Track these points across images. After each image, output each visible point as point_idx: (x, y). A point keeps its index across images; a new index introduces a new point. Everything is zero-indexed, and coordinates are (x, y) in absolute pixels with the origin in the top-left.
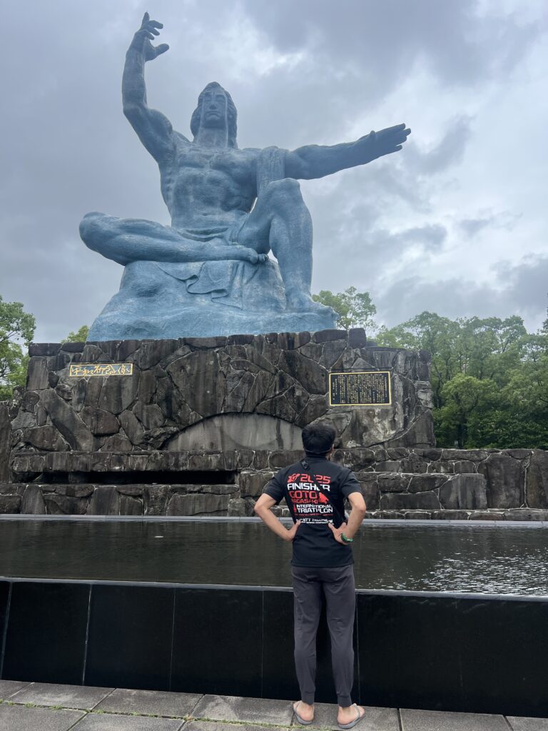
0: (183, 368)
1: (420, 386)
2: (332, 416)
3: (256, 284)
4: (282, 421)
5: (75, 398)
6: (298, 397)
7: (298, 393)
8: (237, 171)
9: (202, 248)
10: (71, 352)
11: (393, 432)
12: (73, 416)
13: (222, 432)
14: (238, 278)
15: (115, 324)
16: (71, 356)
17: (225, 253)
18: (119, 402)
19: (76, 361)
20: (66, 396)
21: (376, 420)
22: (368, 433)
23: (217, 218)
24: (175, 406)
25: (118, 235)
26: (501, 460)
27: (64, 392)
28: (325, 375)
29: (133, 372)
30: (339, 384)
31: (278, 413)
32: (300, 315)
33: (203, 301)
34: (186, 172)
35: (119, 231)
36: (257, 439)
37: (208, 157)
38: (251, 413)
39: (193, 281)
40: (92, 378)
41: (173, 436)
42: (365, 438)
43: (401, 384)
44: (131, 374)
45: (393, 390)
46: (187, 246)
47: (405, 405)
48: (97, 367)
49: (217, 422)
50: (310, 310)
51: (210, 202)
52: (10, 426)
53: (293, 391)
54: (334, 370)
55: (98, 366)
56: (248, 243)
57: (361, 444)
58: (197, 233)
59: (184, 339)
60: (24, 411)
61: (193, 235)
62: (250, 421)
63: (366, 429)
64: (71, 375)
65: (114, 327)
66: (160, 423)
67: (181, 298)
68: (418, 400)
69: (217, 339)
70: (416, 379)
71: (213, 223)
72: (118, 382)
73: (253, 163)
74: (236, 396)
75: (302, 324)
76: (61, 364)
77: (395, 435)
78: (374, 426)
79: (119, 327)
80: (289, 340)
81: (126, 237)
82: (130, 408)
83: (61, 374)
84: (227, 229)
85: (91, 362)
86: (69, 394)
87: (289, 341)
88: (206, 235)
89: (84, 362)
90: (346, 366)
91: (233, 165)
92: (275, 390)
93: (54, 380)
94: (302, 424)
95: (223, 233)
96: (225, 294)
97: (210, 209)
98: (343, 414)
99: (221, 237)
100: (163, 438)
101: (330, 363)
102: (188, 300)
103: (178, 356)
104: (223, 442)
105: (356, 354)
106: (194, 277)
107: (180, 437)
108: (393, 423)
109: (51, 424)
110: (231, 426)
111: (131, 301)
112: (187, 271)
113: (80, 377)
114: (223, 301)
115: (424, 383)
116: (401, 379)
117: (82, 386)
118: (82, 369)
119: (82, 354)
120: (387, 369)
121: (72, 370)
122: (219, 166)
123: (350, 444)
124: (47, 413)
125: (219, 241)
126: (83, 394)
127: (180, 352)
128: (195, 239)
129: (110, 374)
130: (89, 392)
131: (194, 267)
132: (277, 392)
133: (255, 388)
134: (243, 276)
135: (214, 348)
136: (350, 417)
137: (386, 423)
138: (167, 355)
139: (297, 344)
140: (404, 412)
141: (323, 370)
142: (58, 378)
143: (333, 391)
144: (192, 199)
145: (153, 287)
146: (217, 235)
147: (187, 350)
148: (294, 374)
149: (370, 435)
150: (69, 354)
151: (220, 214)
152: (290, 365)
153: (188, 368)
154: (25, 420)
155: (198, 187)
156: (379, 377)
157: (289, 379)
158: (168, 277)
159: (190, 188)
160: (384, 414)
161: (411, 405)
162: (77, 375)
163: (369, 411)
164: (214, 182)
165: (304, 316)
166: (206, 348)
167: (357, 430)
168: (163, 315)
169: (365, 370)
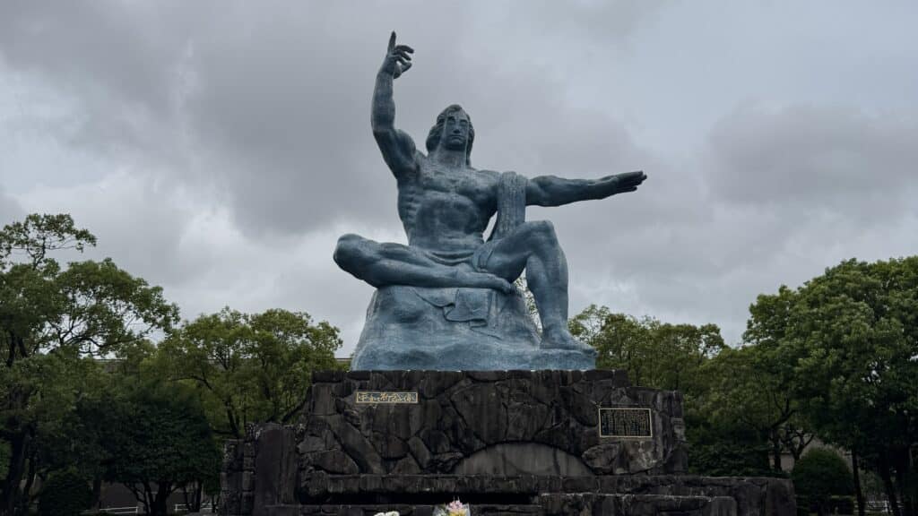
0: (466, 398)
1: (676, 423)
2: (603, 447)
3: (508, 313)
4: (558, 451)
5: (363, 424)
6: (573, 429)
7: (572, 425)
8: (480, 197)
9: (453, 275)
10: (357, 380)
11: (654, 461)
12: (363, 441)
13: (504, 459)
14: (493, 308)
15: (391, 352)
16: (357, 384)
17: (476, 280)
18: (408, 429)
19: (362, 388)
20: (355, 422)
21: (640, 450)
22: (633, 462)
23: (461, 241)
24: (461, 434)
25: (379, 260)
26: (747, 486)
27: (352, 417)
28: (595, 409)
29: (419, 401)
30: (607, 418)
31: (555, 441)
32: (566, 352)
33: (463, 330)
34: (433, 196)
35: (378, 257)
36: (537, 464)
37: (453, 181)
38: (529, 442)
39: (449, 309)
40: (379, 405)
41: (459, 461)
42: (632, 466)
43: (661, 420)
44: (416, 402)
45: (654, 425)
46: (439, 271)
47: (664, 438)
48: (383, 395)
49: (499, 449)
50: (574, 348)
51: (454, 226)
52: (297, 450)
53: (568, 423)
54: (603, 406)
55: (385, 393)
56: (499, 272)
57: (628, 470)
58: (444, 257)
59: (467, 372)
60: (312, 435)
61: (441, 259)
62: (529, 448)
63: (632, 458)
64: (358, 402)
65: (390, 355)
66: (447, 449)
67: (441, 326)
68: (674, 434)
69: (497, 372)
70: (671, 416)
71: (458, 247)
72: (405, 409)
73: (495, 189)
74: (517, 426)
75: (568, 361)
76: (348, 391)
77: (657, 464)
78: (639, 455)
79: (395, 355)
80: (563, 376)
81: (386, 263)
82: (417, 434)
83: (348, 400)
84: (472, 254)
85: (378, 389)
86: (358, 419)
87: (563, 379)
88: (452, 259)
89: (370, 389)
90: (614, 403)
91: (478, 191)
92: (552, 422)
93: (342, 406)
94: (577, 454)
95: (470, 258)
96: (483, 324)
97: (455, 233)
98: (613, 445)
99: (467, 262)
100: (451, 463)
101: (599, 399)
102: (448, 328)
103: (462, 387)
104: (505, 467)
105: (622, 393)
106: (452, 305)
107: (466, 462)
108: (655, 454)
109: (339, 447)
110: (513, 453)
111: (393, 326)
112: (443, 299)
113: (368, 404)
114: (481, 330)
115: (678, 419)
116: (660, 415)
117: (370, 412)
118: (369, 395)
119: (368, 382)
120: (648, 406)
121: (358, 397)
122: (465, 192)
123: (619, 471)
124: (335, 437)
125: (466, 266)
126: (372, 420)
127: (463, 383)
128: (443, 263)
129: (396, 402)
130: (378, 419)
131: (449, 294)
132: (554, 424)
133: (533, 419)
134: (497, 305)
135: (495, 381)
136: (618, 447)
137: (649, 454)
138: (450, 386)
139: (570, 381)
140: (664, 444)
141: (594, 405)
142: (345, 403)
143: (602, 424)
144: (438, 222)
145: (414, 314)
146: (464, 259)
147: (470, 382)
148: (568, 408)
149: (636, 463)
150: (354, 381)
151: (464, 237)
152: (565, 400)
153: (472, 399)
154: (314, 444)
155: (444, 211)
156: (641, 413)
157: (564, 412)
158: (426, 304)
159: (437, 212)
160: (647, 446)
161: (670, 438)
162: (363, 402)
163: (634, 442)
164: (460, 207)
165: (570, 354)
166: (487, 381)
167: (625, 458)
168: (433, 344)
169: (630, 406)
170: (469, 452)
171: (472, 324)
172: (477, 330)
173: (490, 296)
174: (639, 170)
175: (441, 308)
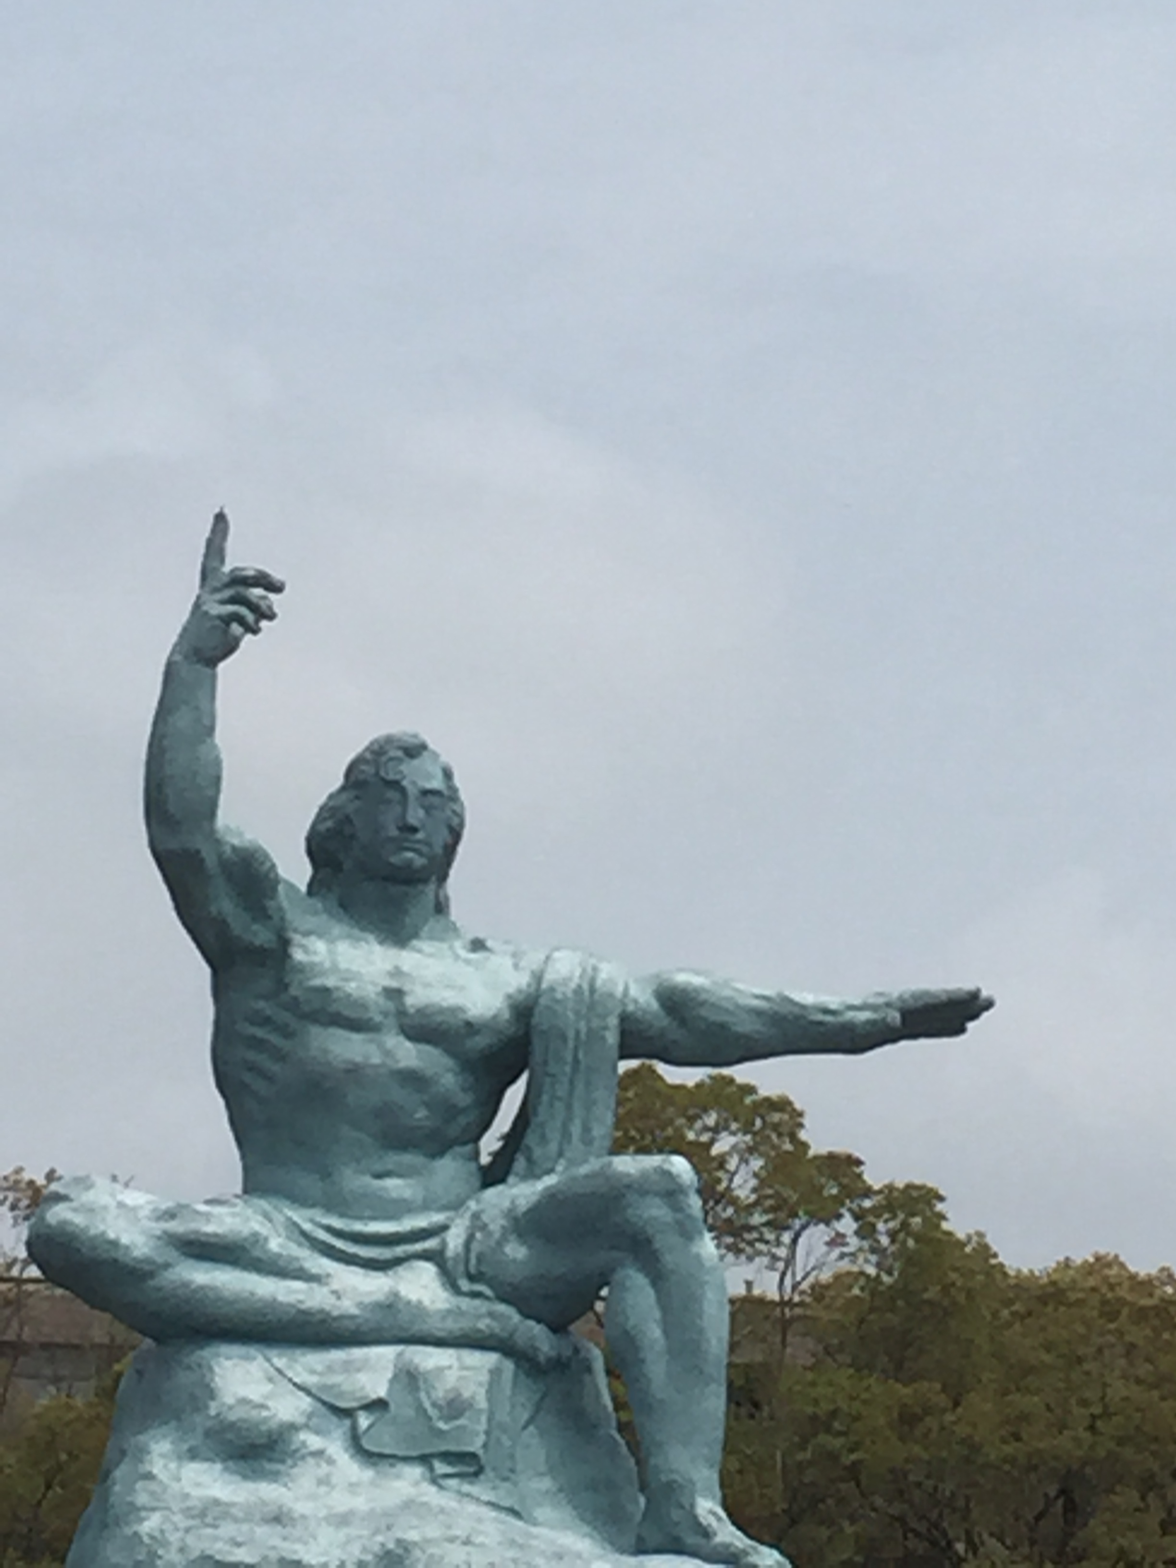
8: (477, 1042)
9: (387, 1307)
14: (503, 1418)
17: (454, 1325)
23: (412, 1187)
34: (329, 1042)
35: (168, 1255)
37: (394, 995)
39: (372, 1417)
51: (397, 1139)
58: (357, 1239)
61: (352, 1248)
67: (347, 1469)
71: (403, 1206)
81: (192, 1275)
84: (445, 1227)
88: (384, 1249)
95: (436, 1243)
96: (473, 1467)
97: (393, 1159)
99: (428, 1256)
102: (365, 1477)
106: (379, 1406)
112: (354, 1385)
114: (465, 1485)
122: (427, 1032)
125: (426, 1273)
134: (515, 1407)
146: (419, 1248)
158: (305, 1400)
171: (441, 1468)
172: (453, 1483)
173: (496, 1373)
174: (968, 986)
175: (347, 1413)
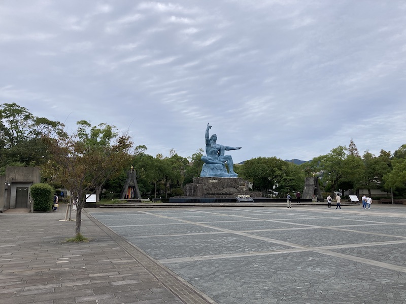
2: (239, 188)
4: (234, 188)
6: (236, 185)
10: (210, 178)
22: (243, 190)
24: (223, 186)
26: (257, 193)
27: (209, 183)
36: (232, 190)
38: (231, 187)
39: (217, 167)
44: (217, 181)
45: (245, 185)
49: (227, 188)
50: (235, 174)
56: (223, 162)
66: (221, 188)
67: (217, 170)
70: (248, 184)
73: (220, 148)
74: (229, 185)
79: (213, 175)
81: (209, 160)
82: (218, 186)
87: (235, 179)
105: (242, 181)
107: (223, 190)
108: (246, 189)
120: (245, 182)
124: (207, 186)
126: (212, 184)
133: (232, 184)
135: (227, 179)
138: (221, 180)
141: (239, 182)
143: (240, 185)
145: (213, 168)
152: (235, 182)
153: (224, 181)
162: (211, 181)
170: (224, 188)
171: (220, 170)
